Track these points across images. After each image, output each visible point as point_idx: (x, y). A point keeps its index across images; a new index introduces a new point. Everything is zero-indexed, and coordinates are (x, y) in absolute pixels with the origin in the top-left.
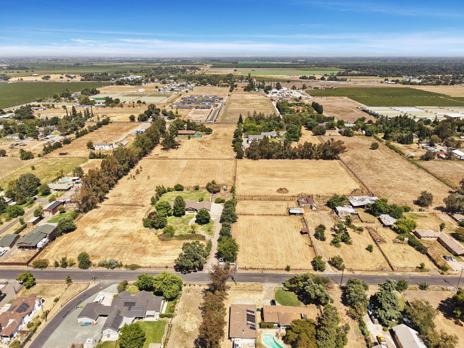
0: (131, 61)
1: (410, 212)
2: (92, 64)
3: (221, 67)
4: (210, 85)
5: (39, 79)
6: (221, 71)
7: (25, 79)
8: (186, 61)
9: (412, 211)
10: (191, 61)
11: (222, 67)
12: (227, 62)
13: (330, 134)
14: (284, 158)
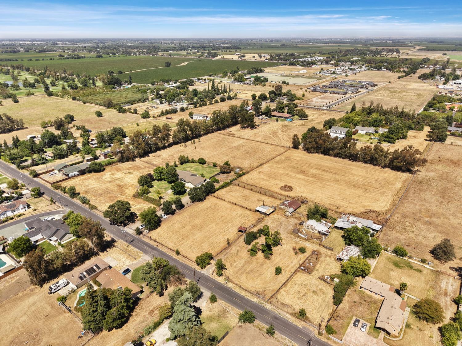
0: (337, 42)
1: (405, 258)
2: (297, 45)
3: (431, 50)
4: (385, 70)
5: (236, 57)
6: (421, 54)
7: (227, 57)
8: (398, 42)
9: (410, 257)
10: (404, 42)
11: (434, 50)
12: (449, 44)
13: (452, 143)
14: (343, 158)
